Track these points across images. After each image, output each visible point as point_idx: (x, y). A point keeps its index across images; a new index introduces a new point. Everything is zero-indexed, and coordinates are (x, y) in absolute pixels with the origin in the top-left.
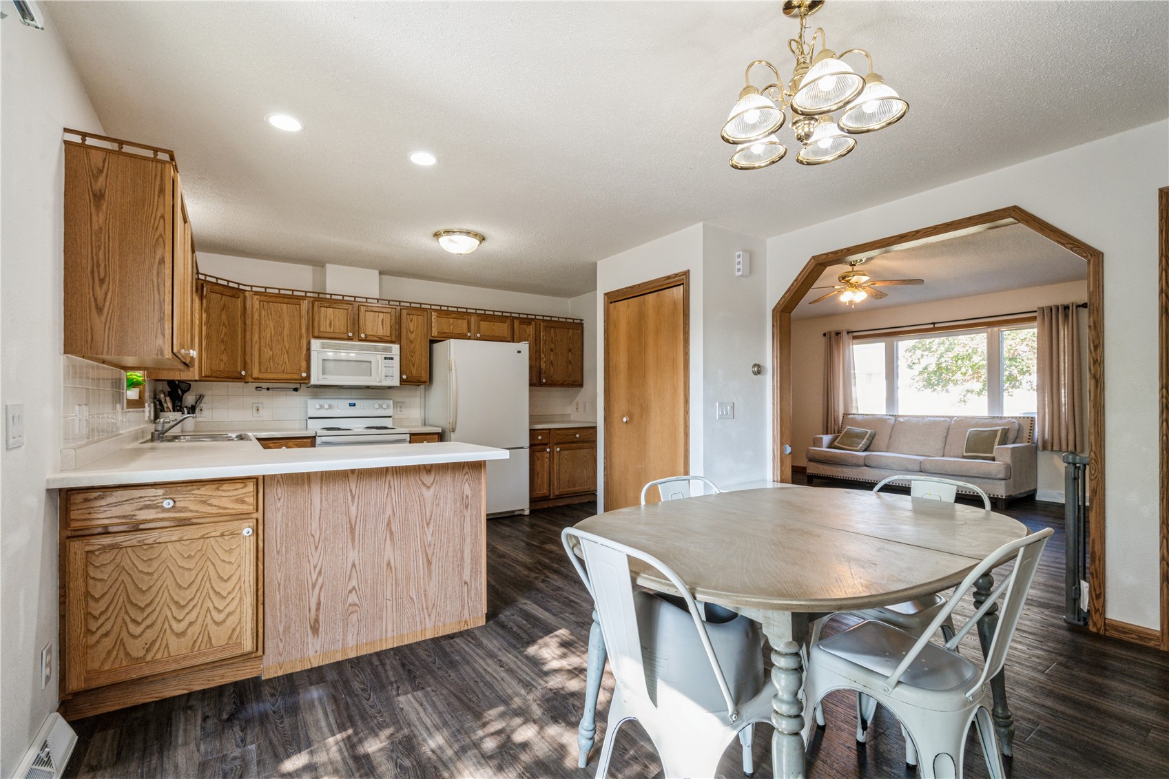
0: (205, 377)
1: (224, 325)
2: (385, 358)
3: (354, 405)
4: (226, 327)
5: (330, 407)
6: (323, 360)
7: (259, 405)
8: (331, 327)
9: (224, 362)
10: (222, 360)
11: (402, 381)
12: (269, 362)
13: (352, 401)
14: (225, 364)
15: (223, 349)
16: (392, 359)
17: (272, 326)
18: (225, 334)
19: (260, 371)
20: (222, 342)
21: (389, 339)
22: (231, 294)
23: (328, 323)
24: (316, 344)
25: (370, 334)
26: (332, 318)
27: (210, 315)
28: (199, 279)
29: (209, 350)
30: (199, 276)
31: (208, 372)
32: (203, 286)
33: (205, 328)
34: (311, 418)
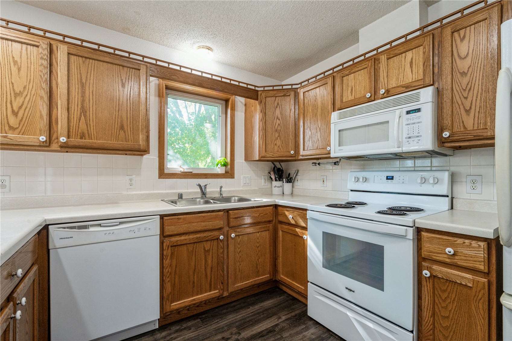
0: (262, 157)
1: (277, 118)
2: (408, 112)
3: (392, 178)
4: (279, 120)
5: (366, 180)
6: (340, 131)
7: (325, 177)
8: (352, 95)
9: (278, 145)
10: (276, 144)
11: (441, 141)
12: (309, 141)
13: (390, 174)
14: (279, 147)
15: (277, 136)
16: (419, 110)
17: (311, 110)
18: (279, 124)
19: (304, 150)
20: (276, 131)
21: (421, 83)
22: (282, 95)
23: (349, 91)
24: (335, 115)
25: (394, 85)
26: (353, 84)
27: (265, 113)
28: (258, 91)
29: (264, 138)
30: (257, 89)
31: (264, 154)
32: (261, 94)
33: (261, 123)
34: (352, 191)
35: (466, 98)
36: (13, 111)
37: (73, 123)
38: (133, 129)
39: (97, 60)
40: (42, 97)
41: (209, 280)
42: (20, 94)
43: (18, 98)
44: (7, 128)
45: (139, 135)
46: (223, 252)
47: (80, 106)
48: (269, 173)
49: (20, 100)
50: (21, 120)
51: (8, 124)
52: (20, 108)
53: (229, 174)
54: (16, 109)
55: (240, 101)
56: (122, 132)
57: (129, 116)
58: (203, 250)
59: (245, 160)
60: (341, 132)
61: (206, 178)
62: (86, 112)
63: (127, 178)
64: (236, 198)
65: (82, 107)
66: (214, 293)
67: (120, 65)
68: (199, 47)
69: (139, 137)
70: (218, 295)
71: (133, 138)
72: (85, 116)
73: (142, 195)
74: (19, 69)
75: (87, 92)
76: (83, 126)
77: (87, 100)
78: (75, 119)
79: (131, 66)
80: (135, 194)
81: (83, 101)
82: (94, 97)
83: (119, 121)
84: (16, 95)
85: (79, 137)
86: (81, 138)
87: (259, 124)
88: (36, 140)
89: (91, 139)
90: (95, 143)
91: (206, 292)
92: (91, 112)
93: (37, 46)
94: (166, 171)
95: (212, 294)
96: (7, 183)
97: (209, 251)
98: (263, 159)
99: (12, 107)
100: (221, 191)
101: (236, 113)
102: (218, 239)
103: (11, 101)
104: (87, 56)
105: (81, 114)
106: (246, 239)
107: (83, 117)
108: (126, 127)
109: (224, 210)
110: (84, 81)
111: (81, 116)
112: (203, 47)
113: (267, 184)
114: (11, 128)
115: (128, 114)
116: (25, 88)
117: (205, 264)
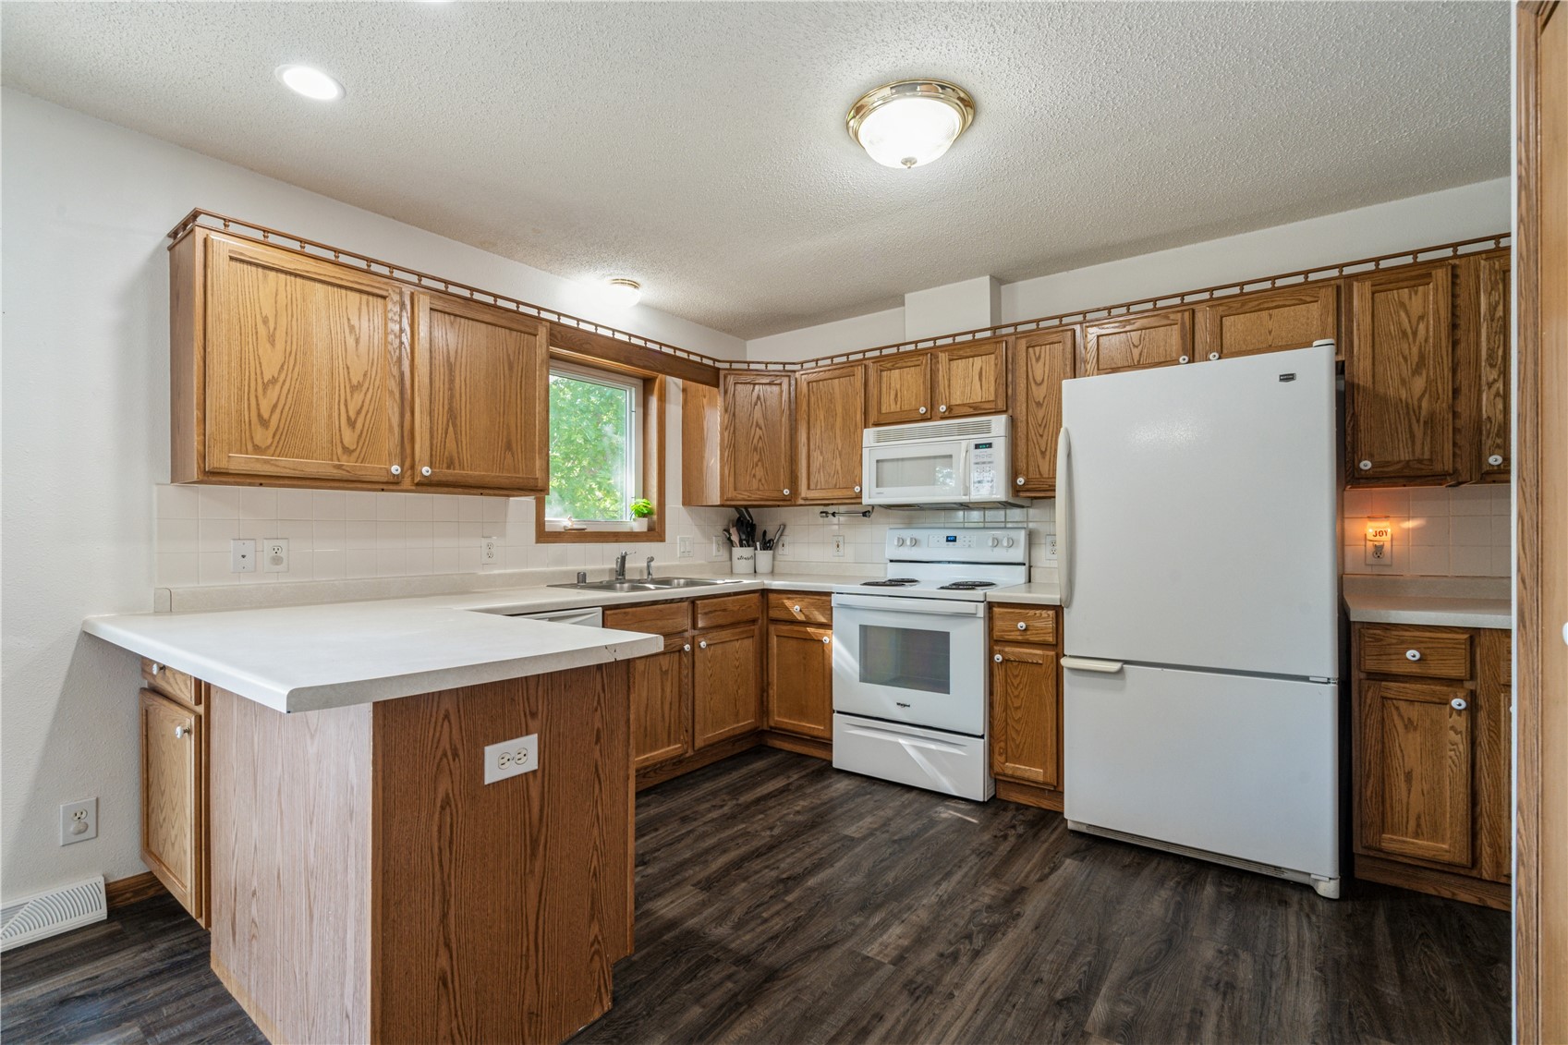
0: (727, 500)
1: (757, 425)
2: (977, 446)
3: (954, 539)
4: (761, 428)
5: (915, 542)
6: (878, 461)
7: (841, 539)
8: (896, 404)
9: (758, 477)
10: (754, 476)
11: (1015, 490)
12: (819, 472)
13: (951, 533)
14: (760, 480)
15: (755, 460)
16: (989, 445)
17: (822, 417)
18: (760, 437)
19: (809, 488)
20: (755, 449)
21: (992, 406)
22: (768, 381)
23: (892, 397)
24: (869, 435)
25: (959, 402)
26: (898, 386)
27: (734, 415)
28: (718, 369)
29: (733, 463)
30: (717, 365)
31: (731, 494)
32: (725, 377)
33: (726, 434)
34: (891, 561)
35: (1041, 436)
36: (349, 418)
37: (438, 440)
38: (526, 448)
39: (473, 320)
40: (391, 392)
41: (667, 725)
42: (360, 385)
43: (356, 395)
44: (340, 450)
45: (534, 459)
46: (688, 674)
47: (446, 407)
48: (727, 530)
49: (358, 397)
50: (360, 436)
51: (342, 442)
52: (359, 412)
53: (655, 532)
54: (352, 415)
55: (674, 384)
56: (509, 455)
57: (519, 425)
58: (658, 671)
59: (684, 504)
60: (880, 464)
61: (616, 541)
62: (456, 418)
63: (484, 542)
64: (682, 581)
65: (451, 409)
66: (672, 749)
67: (505, 328)
68: (616, 281)
69: (534, 465)
70: (680, 751)
71: (526, 466)
72: (454, 426)
73: (511, 575)
74: (357, 341)
75: (457, 381)
76: (451, 444)
77: (458, 395)
78: (440, 432)
79: (523, 329)
80: (500, 575)
81: (452, 397)
82: (468, 390)
83: (505, 433)
84: (355, 388)
85: (445, 465)
86: (448, 468)
87: (722, 434)
88: (384, 473)
89: (464, 469)
90: (471, 476)
91: (662, 747)
92: (463, 419)
93: (384, 297)
94: (548, 529)
95: (673, 750)
96: (283, 554)
97: (667, 671)
98: (728, 503)
99: (347, 412)
100: (648, 567)
101: (667, 406)
102: (681, 650)
103: (346, 400)
104: (458, 313)
105: (448, 422)
106: (720, 652)
107: (451, 429)
108: (514, 445)
109: (688, 598)
110: (452, 360)
111: (448, 425)
112: (623, 282)
113: (720, 553)
114: (346, 450)
115: (519, 421)
116: (365, 375)
117: (662, 696)
